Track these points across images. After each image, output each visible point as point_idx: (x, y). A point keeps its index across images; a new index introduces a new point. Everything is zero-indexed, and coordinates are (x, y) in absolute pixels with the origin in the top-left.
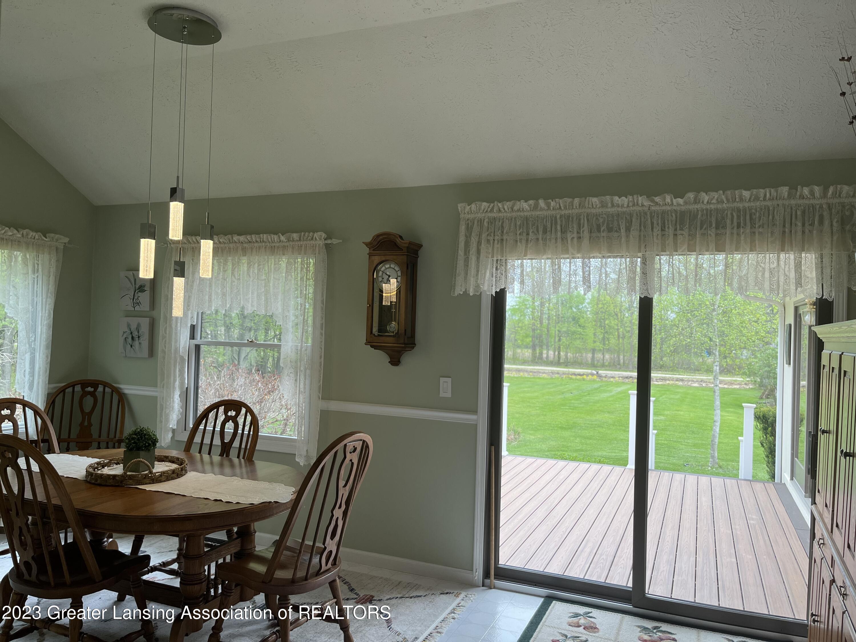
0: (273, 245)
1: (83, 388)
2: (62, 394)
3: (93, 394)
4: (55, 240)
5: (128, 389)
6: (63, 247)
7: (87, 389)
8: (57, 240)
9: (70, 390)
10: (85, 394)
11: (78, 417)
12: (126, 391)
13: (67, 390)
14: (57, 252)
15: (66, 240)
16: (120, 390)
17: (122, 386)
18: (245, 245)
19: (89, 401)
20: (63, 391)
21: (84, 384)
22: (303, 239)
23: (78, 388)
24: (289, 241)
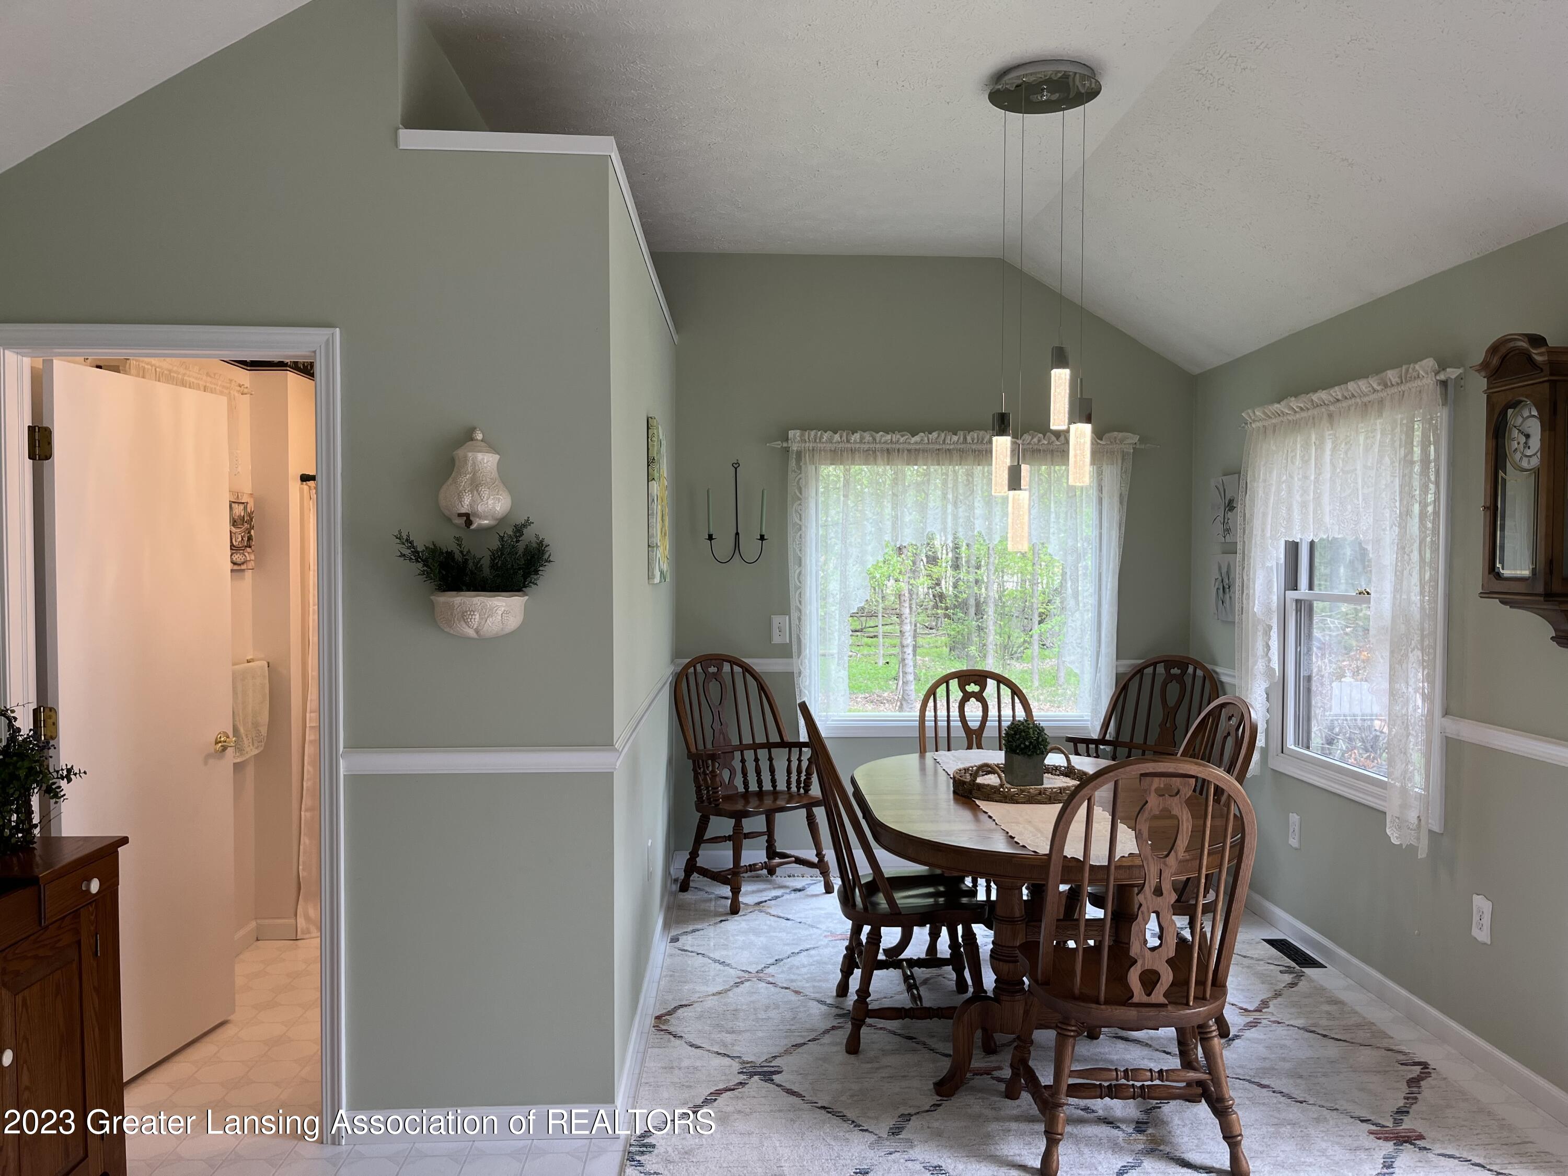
0: (1366, 399)
1: (1167, 670)
2: (1138, 676)
3: (1180, 679)
4: (1118, 441)
5: (1226, 675)
6: (1132, 451)
7: (1173, 671)
8: (1121, 441)
9: (1150, 670)
10: (1170, 678)
11: (1158, 713)
12: (1224, 679)
13: (1146, 671)
14: (1123, 459)
15: (1136, 438)
16: (1215, 675)
17: (1218, 670)
18: (1332, 408)
19: (1173, 689)
20: (1140, 671)
21: (1169, 663)
22: (1406, 379)
23: (1161, 669)
24: (1386, 386)
